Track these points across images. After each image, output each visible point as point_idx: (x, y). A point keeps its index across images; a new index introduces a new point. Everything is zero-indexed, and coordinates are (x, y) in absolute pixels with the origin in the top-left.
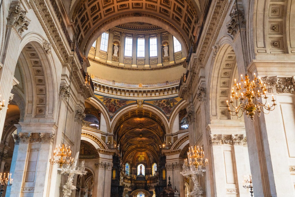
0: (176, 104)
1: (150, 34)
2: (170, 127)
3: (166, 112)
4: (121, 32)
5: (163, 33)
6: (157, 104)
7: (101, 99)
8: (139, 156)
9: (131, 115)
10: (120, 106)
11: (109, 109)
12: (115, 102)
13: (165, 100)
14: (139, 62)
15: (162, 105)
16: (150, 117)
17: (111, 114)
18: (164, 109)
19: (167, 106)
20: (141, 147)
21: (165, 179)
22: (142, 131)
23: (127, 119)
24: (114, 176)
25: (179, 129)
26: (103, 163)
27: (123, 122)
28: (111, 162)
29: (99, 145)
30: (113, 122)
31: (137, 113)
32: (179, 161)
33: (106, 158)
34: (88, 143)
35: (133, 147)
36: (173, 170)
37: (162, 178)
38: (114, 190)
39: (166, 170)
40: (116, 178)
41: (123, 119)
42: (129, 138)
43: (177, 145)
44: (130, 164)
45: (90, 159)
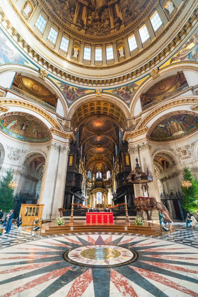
0: (136, 88)
1: (107, 44)
2: (131, 112)
3: (126, 99)
4: (80, 41)
5: (118, 41)
6: (116, 92)
7: (59, 83)
8: (97, 167)
9: (90, 112)
10: (79, 95)
11: (67, 96)
12: (73, 89)
13: (124, 87)
14: (97, 64)
15: (122, 92)
16: (108, 115)
17: (69, 102)
18: (123, 96)
19: (126, 93)
20: (99, 160)
21: (129, 165)
22: (100, 141)
23: (87, 117)
24: (71, 162)
25: (143, 110)
26: (56, 145)
27: (83, 120)
28: (68, 145)
29: (53, 125)
30: (71, 109)
31: (96, 109)
32: (146, 141)
33: (61, 140)
34: (39, 122)
35: (93, 158)
36: (139, 153)
37: (126, 163)
38: (70, 177)
39: (129, 155)
40: (73, 164)
41: (83, 116)
42: (90, 147)
43: (143, 124)
44: (91, 171)
45: (44, 142)
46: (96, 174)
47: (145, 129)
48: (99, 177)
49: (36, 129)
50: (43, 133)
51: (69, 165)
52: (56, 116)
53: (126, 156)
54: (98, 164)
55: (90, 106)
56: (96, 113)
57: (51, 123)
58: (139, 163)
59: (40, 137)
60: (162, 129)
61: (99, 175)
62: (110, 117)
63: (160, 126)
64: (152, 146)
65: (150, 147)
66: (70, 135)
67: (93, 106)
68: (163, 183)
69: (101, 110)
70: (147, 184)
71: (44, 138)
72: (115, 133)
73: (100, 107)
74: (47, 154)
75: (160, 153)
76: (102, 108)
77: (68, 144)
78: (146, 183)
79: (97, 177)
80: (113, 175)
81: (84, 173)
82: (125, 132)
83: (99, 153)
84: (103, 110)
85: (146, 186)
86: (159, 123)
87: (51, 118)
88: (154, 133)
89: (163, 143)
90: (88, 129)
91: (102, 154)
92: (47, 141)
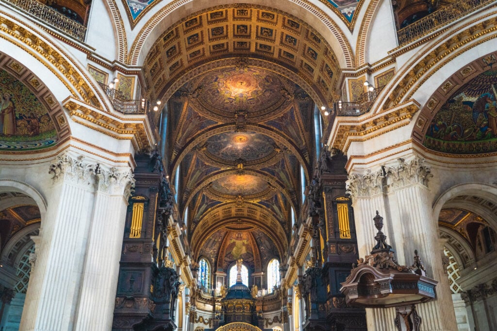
2: (357, 48)
3: (340, 1)
8: (234, 244)
9: (212, 44)
16: (276, 56)
17: (133, 5)
20: (239, 218)
21: (349, 237)
22: (245, 150)
23: (198, 60)
24: (137, 227)
25: (400, 42)
26: (83, 162)
27: (183, 72)
28: (126, 164)
29: (74, 88)
30: (141, 32)
31: (231, 35)
32: (411, 151)
33: (100, 146)
34: (20, 76)
35: (219, 212)
36: (385, 196)
37: (337, 232)
38: (132, 282)
39: (349, 202)
40: (144, 232)
41: (184, 57)
42: (207, 173)
43: (401, 90)
44: (210, 261)
45: (37, 152)
46: (227, 271)
47: (409, 109)
48: (239, 283)
49: (9, 104)
50: (34, 118)
51: (131, 236)
52: (85, 55)
53: (339, 206)
54: (235, 235)
55: (209, 23)
56: (231, 49)
57: (67, 80)
58: (385, 230)
59: (25, 131)
60: (469, 108)
61: (239, 274)
62: (281, 63)
63: (461, 98)
64: (433, 172)
65: (425, 175)
66: (137, 125)
67: (220, 25)
68: (472, 305)
69: (249, 36)
70: (414, 312)
71: (38, 138)
72: (299, 120)
73: (245, 27)
74: (47, 196)
75: (460, 198)
76: (254, 30)
77: (128, 159)
78: (413, 305)
79: (232, 282)
80: (291, 276)
81: (183, 266)
82: (337, 120)
83: (241, 195)
84: (257, 37)
85: (411, 316)
86: (458, 87)
87: (65, 63)
88: (440, 123)
89: (473, 160)
90: (203, 104)
91: (252, 199)
92: (50, 146)
